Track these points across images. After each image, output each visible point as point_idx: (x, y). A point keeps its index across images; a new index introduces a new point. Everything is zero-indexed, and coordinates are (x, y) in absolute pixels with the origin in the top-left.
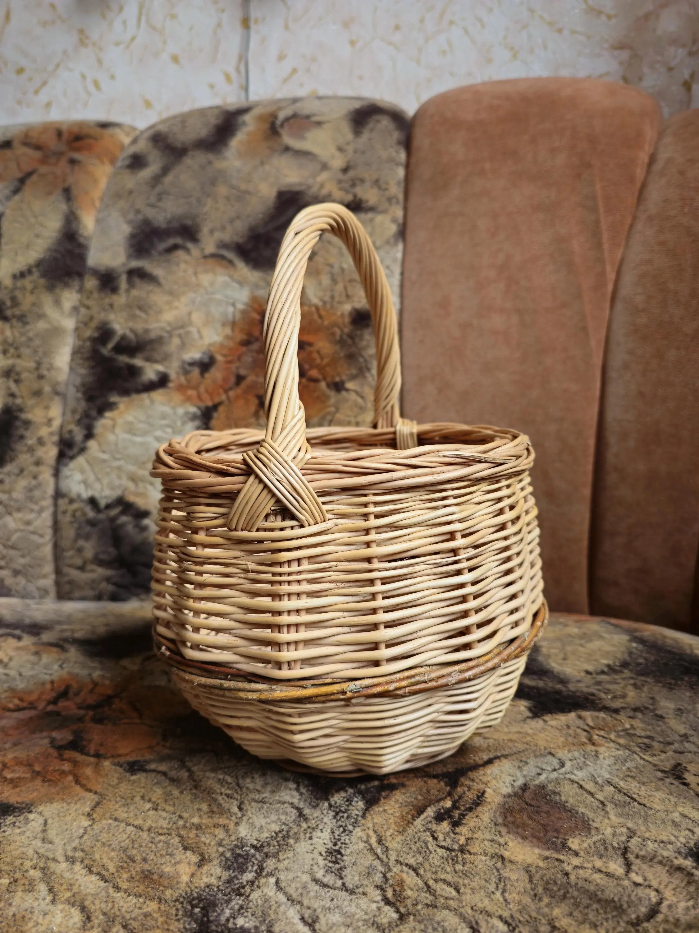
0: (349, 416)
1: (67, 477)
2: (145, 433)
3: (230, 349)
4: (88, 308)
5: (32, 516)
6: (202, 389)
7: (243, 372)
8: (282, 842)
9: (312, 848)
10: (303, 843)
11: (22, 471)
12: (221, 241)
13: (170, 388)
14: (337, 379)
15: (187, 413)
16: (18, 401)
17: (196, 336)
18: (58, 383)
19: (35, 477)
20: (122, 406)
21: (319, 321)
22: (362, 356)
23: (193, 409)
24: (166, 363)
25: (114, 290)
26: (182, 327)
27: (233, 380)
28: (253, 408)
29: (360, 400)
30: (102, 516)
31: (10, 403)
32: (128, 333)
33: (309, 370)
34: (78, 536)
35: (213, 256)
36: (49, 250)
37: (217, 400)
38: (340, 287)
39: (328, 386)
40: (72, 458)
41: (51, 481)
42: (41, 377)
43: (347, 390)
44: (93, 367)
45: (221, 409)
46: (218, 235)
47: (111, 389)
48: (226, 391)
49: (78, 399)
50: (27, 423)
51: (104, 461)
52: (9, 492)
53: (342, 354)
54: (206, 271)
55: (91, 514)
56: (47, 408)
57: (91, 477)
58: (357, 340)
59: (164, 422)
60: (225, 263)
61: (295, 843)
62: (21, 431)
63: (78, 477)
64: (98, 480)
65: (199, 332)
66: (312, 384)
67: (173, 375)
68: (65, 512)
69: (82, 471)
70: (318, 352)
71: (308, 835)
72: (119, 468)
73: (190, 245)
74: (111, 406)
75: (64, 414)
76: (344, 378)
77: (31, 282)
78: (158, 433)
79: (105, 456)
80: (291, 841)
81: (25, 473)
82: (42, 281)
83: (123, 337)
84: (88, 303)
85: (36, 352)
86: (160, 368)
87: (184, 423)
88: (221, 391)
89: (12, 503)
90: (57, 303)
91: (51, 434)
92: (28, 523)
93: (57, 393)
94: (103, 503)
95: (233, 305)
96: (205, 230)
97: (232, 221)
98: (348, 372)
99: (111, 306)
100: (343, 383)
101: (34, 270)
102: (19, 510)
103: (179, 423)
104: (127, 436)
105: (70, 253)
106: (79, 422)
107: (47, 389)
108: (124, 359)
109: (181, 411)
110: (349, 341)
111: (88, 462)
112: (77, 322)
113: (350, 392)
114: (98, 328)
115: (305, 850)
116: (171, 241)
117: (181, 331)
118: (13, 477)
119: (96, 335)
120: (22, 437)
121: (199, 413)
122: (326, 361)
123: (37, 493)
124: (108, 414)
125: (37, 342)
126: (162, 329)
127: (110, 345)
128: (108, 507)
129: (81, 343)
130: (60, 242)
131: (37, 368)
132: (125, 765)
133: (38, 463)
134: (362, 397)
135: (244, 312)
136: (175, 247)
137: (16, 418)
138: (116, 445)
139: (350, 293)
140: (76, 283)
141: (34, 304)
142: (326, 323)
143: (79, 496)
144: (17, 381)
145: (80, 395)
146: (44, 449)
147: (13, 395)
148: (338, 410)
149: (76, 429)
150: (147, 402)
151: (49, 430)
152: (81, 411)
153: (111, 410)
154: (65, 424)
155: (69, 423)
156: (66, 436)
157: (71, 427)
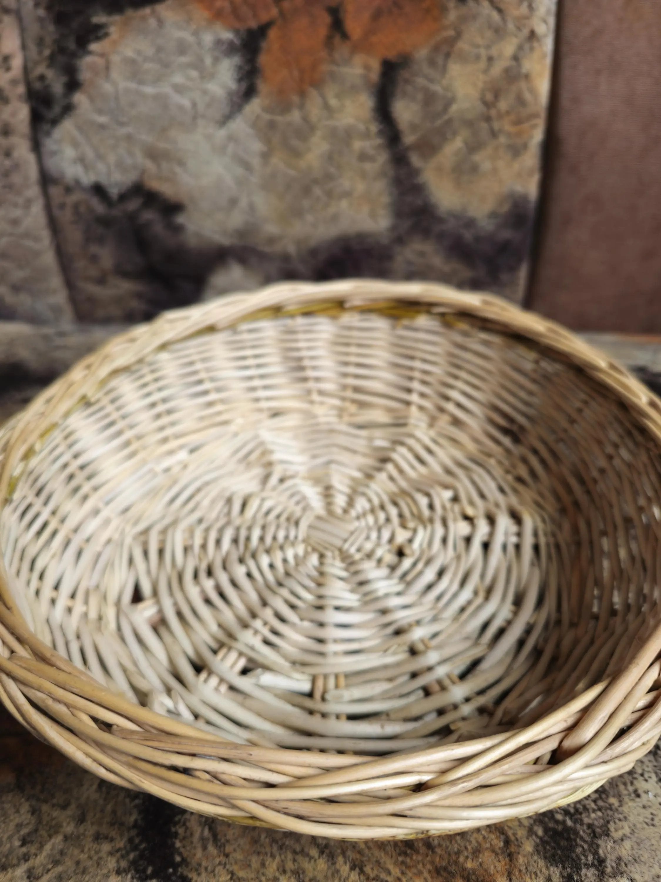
0: (478, 46)
1: (54, 153)
2: (157, 80)
5: (17, 213)
8: (600, 803)
9: (647, 813)
10: (631, 804)
15: (219, 42)
19: (8, 154)
20: (113, 30)
23: (227, 35)
28: (323, 31)
29: (495, 16)
30: (116, 212)
34: (88, 239)
37: (264, 17)
40: (55, 122)
41: (31, 158)
45: (273, 34)
48: (277, 3)
49: (41, 20)
51: (102, 127)
55: (100, 208)
57: (90, 154)
59: (183, 59)
61: (621, 806)
63: (69, 152)
64: (100, 157)
68: (62, 206)
69: (75, 145)
71: (631, 789)
72: (129, 138)
74: (96, 32)
75: (24, 47)
78: (178, 79)
79: (102, 119)
80: (613, 800)
87: (216, 60)
91: (14, 82)
92: (15, 222)
93: (6, 10)
94: (114, 192)
103: (208, 61)
104: (133, 85)
106: (52, 61)
109: (208, 38)
111: (79, 128)
115: (641, 819)
121: (237, 42)
123: (16, 179)
124: (94, 47)
128: (123, 197)
133: (6, 133)
138: (117, 98)
143: (77, 182)
145: (41, 12)
146: (9, 109)
148: (459, 35)
149: (50, 74)
150: (152, 22)
151: (9, 76)
152: (48, 40)
153: (98, 39)
154: (30, 65)
155: (37, 63)
156: (38, 85)
157: (41, 69)
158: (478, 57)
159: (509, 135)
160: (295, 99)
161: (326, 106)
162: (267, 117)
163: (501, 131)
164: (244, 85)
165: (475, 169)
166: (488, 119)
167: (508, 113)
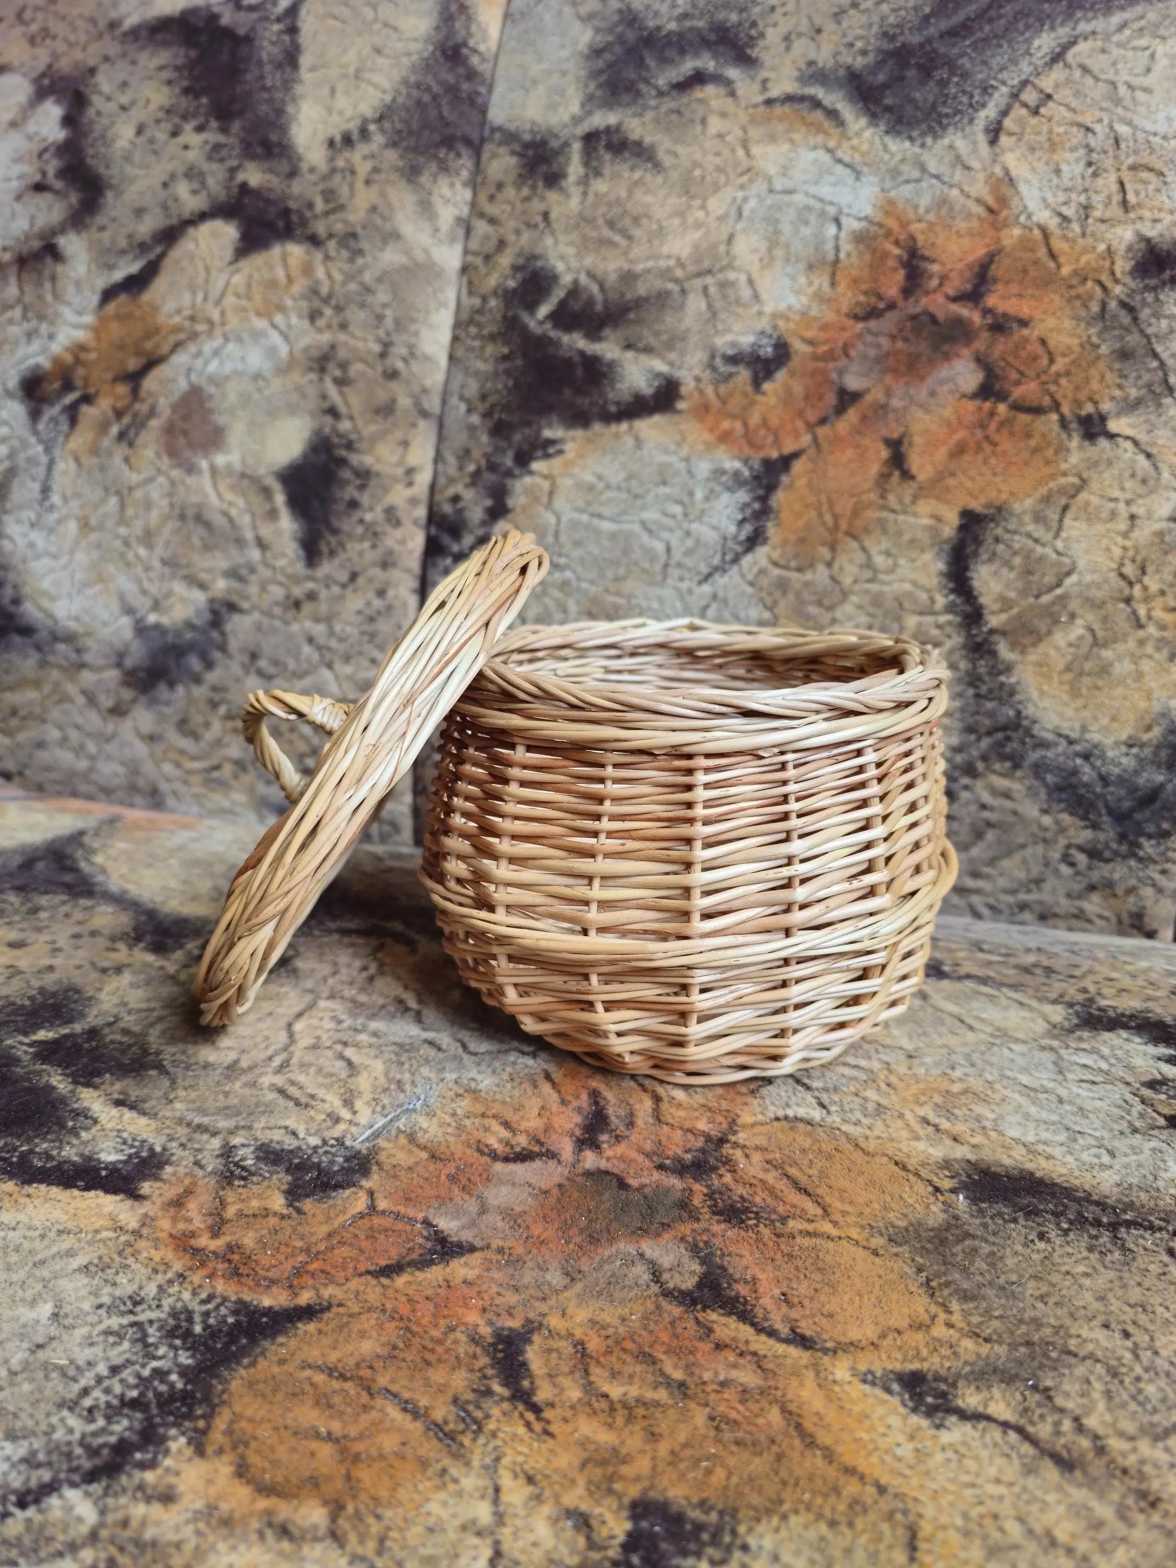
0: (1114, 500)
3: (825, 327)
4: (492, 221)
6: (755, 419)
7: (853, 383)
11: (354, 577)
12: (811, 63)
13: (680, 412)
14: (1089, 408)
15: (718, 472)
16: (345, 425)
17: (746, 293)
18: (425, 391)
19: (381, 593)
20: (569, 447)
21: (1052, 265)
22: (1156, 356)
23: (733, 464)
24: (673, 356)
25: (554, 180)
26: (709, 272)
27: (831, 399)
28: (875, 469)
29: (1142, 462)
31: (327, 430)
32: (583, 279)
33: (1018, 383)
35: (789, 99)
36: (405, 82)
37: (789, 447)
38: (1108, 182)
39: (1064, 424)
40: (460, 557)
42: (392, 375)
43: (1111, 436)
44: (505, 358)
45: (798, 466)
46: (802, 49)
47: (546, 409)
48: (810, 427)
49: (472, 428)
50: (364, 476)
52: (328, 619)
53: (1104, 349)
54: (772, 138)
56: (405, 444)
58: (1145, 314)
59: (664, 491)
60: (818, 115)
62: (350, 492)
65: (751, 282)
66: (1024, 418)
67: (688, 386)
70: (1043, 342)
73: (733, 73)
74: (546, 448)
75: (438, 458)
76: (1106, 406)
77: (365, 158)
78: (650, 515)
81: (361, 581)
82: (392, 156)
83: (575, 291)
84: (491, 209)
85: (380, 318)
86: (660, 366)
87: (711, 495)
88: (800, 424)
89: (333, 643)
90: (426, 208)
91: (413, 502)
93: (424, 414)
95: (837, 221)
96: (773, 36)
97: (838, 15)
98: (1117, 393)
99: (546, 216)
100: (1103, 418)
101: (372, 127)
102: (347, 659)
104: (583, 518)
105: (452, 90)
106: (475, 479)
107: (404, 402)
108: (576, 341)
109: (704, 467)
110: (1126, 319)
112: (466, 252)
113: (1120, 440)
114: (516, 268)
116: (688, 66)
117: (709, 280)
118: (336, 590)
119: (511, 284)
120: (353, 505)
121: (747, 472)
122: (1060, 364)
124: (539, 465)
125: (382, 296)
126: (666, 274)
127: (544, 310)
129: (477, 301)
130: (427, 66)
131: (383, 355)
132: (896, 1387)
133: (385, 564)
134: (1149, 456)
135: (859, 238)
136: (699, 78)
137: (343, 462)
138: (557, 534)
139: (1131, 198)
140: (465, 163)
141: (374, 209)
142: (1066, 271)
144: (341, 382)
145: (475, 419)
146: (398, 534)
147: (333, 412)
148: (1084, 482)
149: (468, 495)
150: (629, 441)
151: (409, 493)
152: (476, 454)
153: (547, 456)
154: (442, 481)
155: (451, 481)
156: (447, 508)
157: (458, 488)
158: (1113, 515)
159: (1163, 627)
160: (825, 552)
161: (869, 565)
162: (776, 572)
163: (1150, 618)
164: (748, 528)
165: (1104, 670)
166: (1128, 600)
167: (1162, 593)
